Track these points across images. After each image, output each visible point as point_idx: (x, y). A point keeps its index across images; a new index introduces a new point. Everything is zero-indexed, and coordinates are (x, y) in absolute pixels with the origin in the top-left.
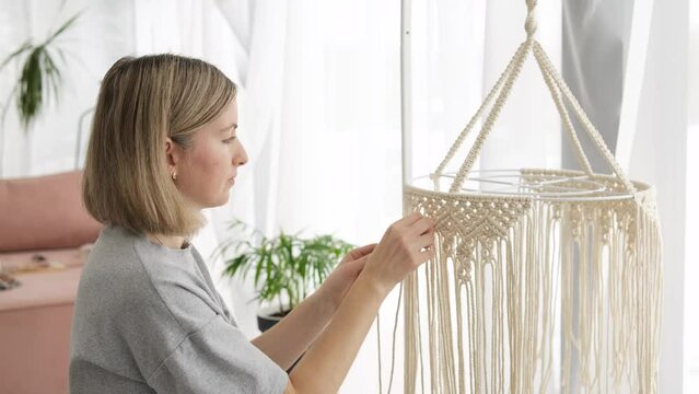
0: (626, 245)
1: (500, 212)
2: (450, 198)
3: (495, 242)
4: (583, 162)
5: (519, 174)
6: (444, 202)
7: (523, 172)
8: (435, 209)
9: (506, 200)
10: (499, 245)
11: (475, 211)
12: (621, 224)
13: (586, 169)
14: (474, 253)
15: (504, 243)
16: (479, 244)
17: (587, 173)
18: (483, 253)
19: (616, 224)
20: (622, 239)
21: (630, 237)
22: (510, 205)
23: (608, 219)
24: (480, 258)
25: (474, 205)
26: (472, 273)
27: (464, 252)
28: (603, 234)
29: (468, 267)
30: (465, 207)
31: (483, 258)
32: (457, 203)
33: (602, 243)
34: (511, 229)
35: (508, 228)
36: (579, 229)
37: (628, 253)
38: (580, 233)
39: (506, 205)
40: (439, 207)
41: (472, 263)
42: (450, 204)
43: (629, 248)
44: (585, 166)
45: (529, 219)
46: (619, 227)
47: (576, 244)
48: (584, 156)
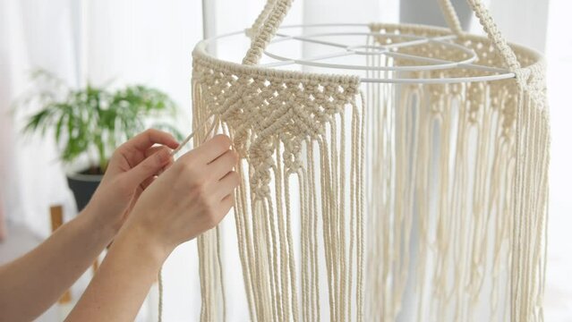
0: (501, 129)
1: (312, 98)
2: (242, 73)
3: (304, 143)
4: (451, 17)
5: (367, 30)
6: (235, 78)
7: (374, 28)
8: (224, 87)
9: (320, 80)
10: (310, 146)
11: (276, 94)
12: (496, 101)
13: (453, 25)
14: (274, 156)
15: (316, 144)
16: (282, 144)
17: (455, 32)
18: (287, 157)
19: (488, 100)
20: (495, 119)
21: (506, 120)
22: (326, 89)
23: (479, 92)
24: (282, 165)
25: (275, 86)
26: (272, 185)
27: (259, 155)
28: (470, 112)
29: (265, 175)
30: (262, 87)
31: (287, 165)
32: (252, 81)
33: (469, 124)
34: (328, 125)
35: (323, 122)
36: (441, 103)
37: (502, 140)
38: (442, 109)
39: (321, 88)
40: (229, 85)
41: (271, 170)
42: (242, 82)
43: (504, 134)
44: (453, 22)
45: (355, 110)
46: (493, 105)
47: (436, 122)
48: (451, 8)
